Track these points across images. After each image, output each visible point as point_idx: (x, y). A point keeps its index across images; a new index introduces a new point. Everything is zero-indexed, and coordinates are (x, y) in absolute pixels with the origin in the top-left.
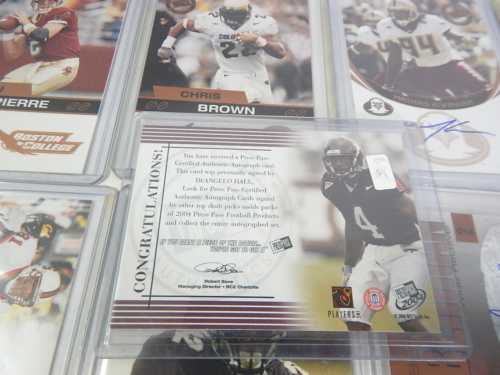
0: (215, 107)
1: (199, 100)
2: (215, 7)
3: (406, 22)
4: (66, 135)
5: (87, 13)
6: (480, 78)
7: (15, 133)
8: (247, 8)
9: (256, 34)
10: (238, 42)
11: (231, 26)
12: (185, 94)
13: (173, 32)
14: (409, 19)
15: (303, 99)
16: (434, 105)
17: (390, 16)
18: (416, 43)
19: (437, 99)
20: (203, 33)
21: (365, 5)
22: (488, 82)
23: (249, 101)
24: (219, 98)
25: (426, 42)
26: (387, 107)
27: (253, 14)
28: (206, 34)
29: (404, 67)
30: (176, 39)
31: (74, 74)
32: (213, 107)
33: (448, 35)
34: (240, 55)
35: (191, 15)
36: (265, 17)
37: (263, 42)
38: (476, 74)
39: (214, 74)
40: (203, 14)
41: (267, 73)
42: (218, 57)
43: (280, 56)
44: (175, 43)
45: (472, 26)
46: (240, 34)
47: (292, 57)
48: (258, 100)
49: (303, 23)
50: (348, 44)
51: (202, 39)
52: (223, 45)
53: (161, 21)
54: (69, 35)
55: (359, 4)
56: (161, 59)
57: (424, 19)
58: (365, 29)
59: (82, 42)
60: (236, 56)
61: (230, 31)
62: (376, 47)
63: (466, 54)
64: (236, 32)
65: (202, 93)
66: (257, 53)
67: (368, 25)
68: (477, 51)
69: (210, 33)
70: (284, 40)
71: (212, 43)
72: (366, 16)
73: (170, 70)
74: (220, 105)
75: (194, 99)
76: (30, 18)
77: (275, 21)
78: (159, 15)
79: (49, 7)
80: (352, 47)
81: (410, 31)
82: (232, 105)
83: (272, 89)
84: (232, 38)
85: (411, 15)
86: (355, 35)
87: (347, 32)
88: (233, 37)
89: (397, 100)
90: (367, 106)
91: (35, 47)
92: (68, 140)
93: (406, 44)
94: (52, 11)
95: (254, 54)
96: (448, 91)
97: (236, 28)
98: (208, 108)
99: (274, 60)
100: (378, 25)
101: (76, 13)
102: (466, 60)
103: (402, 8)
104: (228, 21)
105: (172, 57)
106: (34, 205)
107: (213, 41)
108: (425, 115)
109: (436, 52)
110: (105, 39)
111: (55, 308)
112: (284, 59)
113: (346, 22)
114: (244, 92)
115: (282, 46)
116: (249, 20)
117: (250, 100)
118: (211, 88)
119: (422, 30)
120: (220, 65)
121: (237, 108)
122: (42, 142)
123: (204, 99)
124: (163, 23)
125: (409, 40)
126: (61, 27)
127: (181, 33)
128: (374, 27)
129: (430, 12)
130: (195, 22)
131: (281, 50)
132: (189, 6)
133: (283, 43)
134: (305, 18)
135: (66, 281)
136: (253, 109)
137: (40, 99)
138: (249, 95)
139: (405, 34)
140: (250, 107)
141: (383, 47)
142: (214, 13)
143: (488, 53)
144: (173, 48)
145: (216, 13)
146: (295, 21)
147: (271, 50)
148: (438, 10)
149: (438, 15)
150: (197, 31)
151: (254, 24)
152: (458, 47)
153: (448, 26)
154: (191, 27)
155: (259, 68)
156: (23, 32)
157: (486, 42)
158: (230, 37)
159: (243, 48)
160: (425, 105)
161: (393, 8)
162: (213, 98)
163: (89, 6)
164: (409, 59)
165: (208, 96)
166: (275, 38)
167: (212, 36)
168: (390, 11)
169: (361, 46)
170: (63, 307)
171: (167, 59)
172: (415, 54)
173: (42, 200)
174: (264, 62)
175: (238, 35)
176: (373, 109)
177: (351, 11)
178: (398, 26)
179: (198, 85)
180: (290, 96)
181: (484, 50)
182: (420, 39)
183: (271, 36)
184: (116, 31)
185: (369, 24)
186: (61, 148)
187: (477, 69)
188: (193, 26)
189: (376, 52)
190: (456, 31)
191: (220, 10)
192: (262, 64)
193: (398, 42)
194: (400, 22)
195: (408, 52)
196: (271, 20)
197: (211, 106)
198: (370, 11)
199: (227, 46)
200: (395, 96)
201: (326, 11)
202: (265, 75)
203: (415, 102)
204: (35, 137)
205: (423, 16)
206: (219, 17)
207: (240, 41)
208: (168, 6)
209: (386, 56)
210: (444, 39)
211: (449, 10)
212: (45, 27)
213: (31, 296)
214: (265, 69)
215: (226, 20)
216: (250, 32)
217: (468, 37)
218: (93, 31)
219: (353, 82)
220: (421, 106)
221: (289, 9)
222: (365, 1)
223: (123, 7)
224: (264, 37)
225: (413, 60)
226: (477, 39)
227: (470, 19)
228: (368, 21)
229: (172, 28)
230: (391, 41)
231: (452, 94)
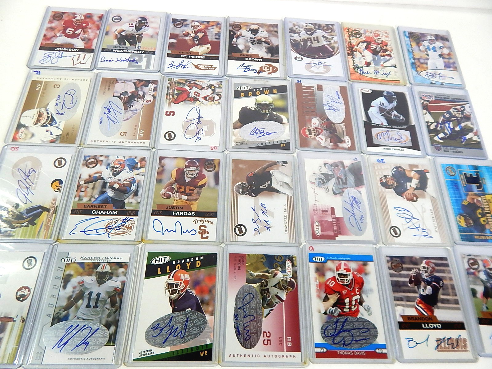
2: (248, 28)
3: (310, 32)
4: (212, 66)
6: (332, 50)
7: (198, 65)
8: (258, 29)
9: (261, 37)
12: (241, 55)
15: (276, 57)
17: (305, 30)
18: (312, 39)
19: (317, 56)
21: (297, 27)
22: (334, 51)
25: (316, 39)
26: (301, 58)
27: (260, 30)
28: (245, 37)
29: (308, 47)
31: (210, 49)
33: (323, 36)
34: (257, 44)
36: (264, 32)
37: (264, 40)
38: (330, 49)
39: (249, 49)
40: (244, 31)
42: (250, 44)
43: (269, 44)
44: (237, 40)
45: (332, 33)
47: (273, 44)
48: (263, 57)
49: (276, 33)
50: (291, 40)
51: (244, 39)
52: (251, 40)
53: (231, 33)
55: (295, 26)
56: (233, 45)
57: (316, 31)
58: (297, 35)
59: (210, 40)
60: (255, 44)
61: (253, 36)
62: (299, 41)
63: (329, 43)
64: (255, 37)
66: (262, 43)
68: (332, 42)
70: (270, 39)
72: (297, 31)
73: (236, 48)
74: (252, 58)
75: (244, 57)
76: (192, 32)
77: (267, 33)
78: (230, 31)
80: (292, 41)
81: (311, 35)
82: (255, 58)
85: (312, 30)
86: (293, 37)
87: (290, 36)
88: (254, 38)
89: (304, 56)
90: (295, 58)
91: (196, 41)
92: (213, 67)
96: (321, 54)
97: (255, 35)
99: (267, 45)
100: (301, 33)
101: (206, 30)
102: (328, 45)
103: (309, 28)
104: (252, 33)
105: (236, 44)
106: (208, 82)
107: (248, 39)
108: (313, 61)
109: (318, 42)
110: (216, 38)
111: (219, 103)
112: (270, 45)
113: (290, 32)
114: (258, 55)
116: (259, 32)
117: (260, 57)
119: (315, 35)
120: (251, 47)
121: (257, 59)
122: (206, 67)
123: (247, 57)
125: (310, 38)
126: (202, 35)
127: (238, 37)
128: (299, 34)
129: (318, 29)
130: (242, 33)
131: (269, 42)
132: (239, 28)
134: (277, 32)
135: (220, 98)
137: (202, 56)
138: (260, 55)
139: (309, 37)
140: (261, 59)
141: (302, 41)
143: (335, 42)
144: (236, 42)
145: (248, 30)
146: (273, 33)
147: (266, 42)
148: (321, 28)
149: (321, 30)
150: (243, 36)
151: (261, 34)
153: (324, 33)
154: (241, 35)
155: (263, 48)
156: (191, 36)
157: (335, 39)
159: (258, 41)
161: (306, 27)
163: (209, 28)
164: (309, 45)
166: (267, 38)
167: (247, 38)
168: (305, 28)
169: (294, 40)
170: (221, 102)
172: (312, 43)
173: (210, 81)
176: (297, 59)
177: (292, 29)
178: (307, 34)
179: (245, 52)
180: (272, 55)
181: (334, 41)
182: (314, 38)
183: (266, 38)
186: (211, 69)
187: (331, 47)
190: (326, 35)
192: (264, 46)
193: (307, 39)
194: (308, 32)
195: (309, 42)
197: (249, 59)
198: (298, 29)
199: (253, 41)
201: (284, 29)
202: (264, 50)
204: (204, 66)
205: (316, 30)
207: (257, 39)
208: (233, 28)
209: (302, 43)
210: (322, 38)
211: (325, 28)
212: (197, 35)
213: (213, 100)
214: (265, 48)
216: (259, 36)
217: (330, 37)
218: (212, 36)
219: (292, 51)
220: (312, 58)
221: (272, 29)
222: (297, 25)
223: (220, 29)
224: (264, 38)
225: (311, 45)
226: (333, 38)
227: (332, 31)
228: (297, 32)
229: (235, 36)
230: (304, 39)
231: (322, 55)
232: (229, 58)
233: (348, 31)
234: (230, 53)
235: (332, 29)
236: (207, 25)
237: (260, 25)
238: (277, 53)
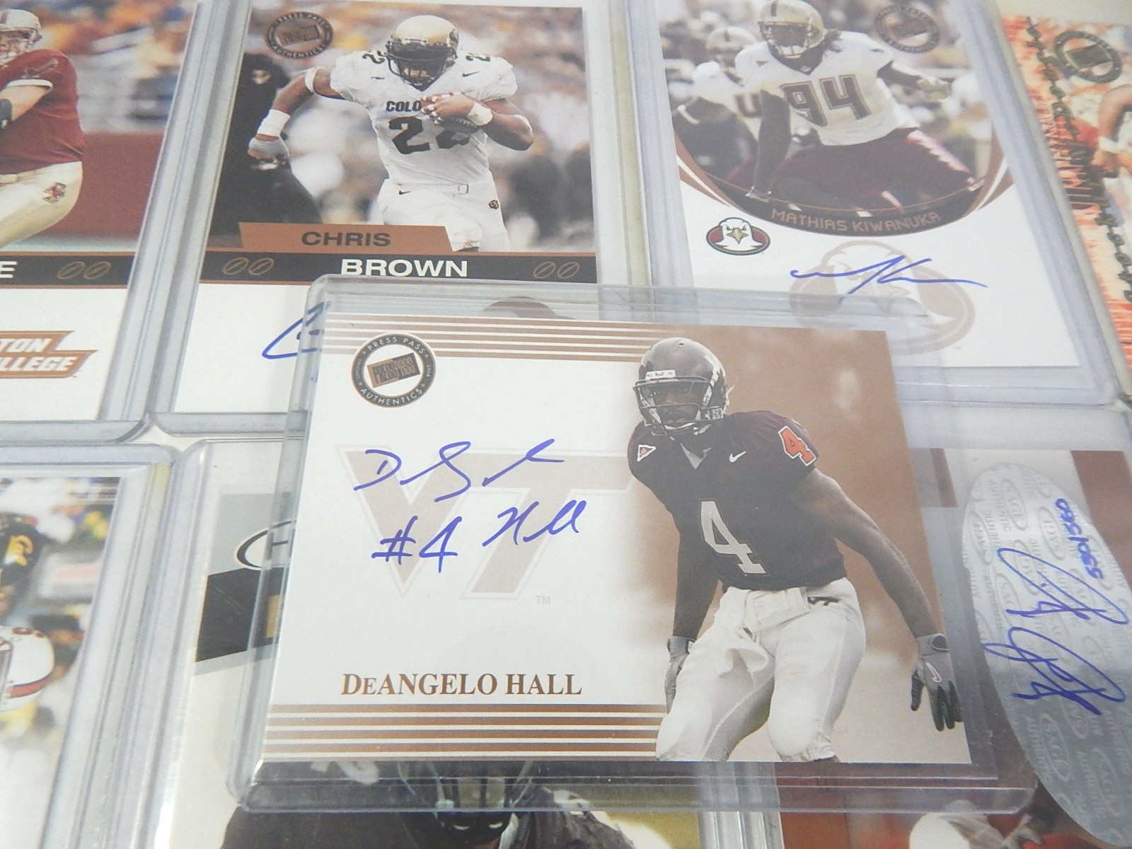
0: (379, 265)
1: (343, 249)
2: (377, 41)
3: (798, 50)
4: (57, 336)
5: (95, 60)
6: (955, 164)
8: (448, 41)
9: (469, 97)
10: (428, 117)
11: (412, 81)
12: (311, 239)
13: (282, 101)
14: (806, 44)
15: (572, 239)
16: (856, 227)
17: (765, 38)
18: (819, 94)
19: (863, 214)
20: (351, 99)
21: (709, 17)
22: (973, 171)
23: (455, 248)
24: (388, 242)
25: (840, 91)
27: (461, 53)
28: (356, 101)
29: (794, 148)
30: (289, 117)
31: (70, 201)
32: (374, 265)
33: (888, 74)
34: (434, 145)
35: (323, 60)
36: (488, 59)
37: (484, 115)
38: (945, 157)
39: (377, 190)
40: (349, 57)
41: (493, 184)
42: (385, 151)
43: (522, 146)
44: (288, 125)
45: (940, 52)
46: (434, 99)
47: (549, 145)
48: (474, 245)
49: (572, 68)
50: (674, 103)
51: (347, 114)
52: (395, 124)
53: (256, 76)
54: (57, 111)
55: (696, 14)
56: (257, 162)
57: (836, 43)
58: (711, 68)
59: (87, 127)
60: (425, 147)
61: (410, 94)
62: (732, 107)
63: (926, 115)
64: (424, 95)
65: (348, 235)
66: (471, 140)
67: (716, 60)
68: (950, 106)
69: (366, 99)
70: (529, 107)
71: (371, 121)
72: (712, 40)
73: (278, 185)
74: (389, 259)
75: (332, 248)
77: (510, 66)
78: (251, 62)
79: (8, 51)
80: (682, 109)
81: (807, 70)
82: (417, 258)
83: (506, 218)
84: (414, 109)
85: (810, 34)
86: (689, 82)
87: (671, 76)
88: (418, 105)
89: (777, 221)
90: (713, 237)
92: (61, 347)
93: (799, 98)
94: (18, 58)
95: (465, 141)
96: (887, 195)
97: (423, 85)
98: (364, 267)
99: (509, 154)
100: (738, 59)
101: (72, 60)
102: (927, 128)
103: (790, 20)
104: (406, 71)
105: (280, 156)
107: (373, 117)
108: (840, 250)
109: (861, 112)
110: (139, 117)
112: (530, 150)
113: (669, 54)
114: (443, 228)
115: (527, 122)
116: (454, 66)
117: (457, 243)
118: (369, 223)
119: (832, 67)
120: (391, 169)
121: (429, 263)
122: (4, 354)
123: (353, 248)
124: (259, 81)
125: (805, 89)
126: (40, 94)
127: (301, 102)
128: (731, 64)
129: (851, 26)
130: (332, 76)
131: (525, 130)
132: (318, 41)
133: (528, 116)
134: (575, 58)
136: (464, 264)
138: (455, 234)
139: (796, 78)
140: (457, 260)
141: (749, 106)
142: (374, 53)
143: (972, 111)
144: (284, 136)
145: (379, 53)
146: (554, 64)
147: (502, 133)
148: (868, 22)
149: (866, 31)
150: (337, 97)
151: (464, 75)
152: (910, 99)
153: (889, 54)
154: (323, 88)
155: (477, 173)
157: (968, 85)
158: (410, 107)
159: (441, 129)
160: (837, 227)
161: (769, 19)
162: (376, 244)
163: (101, 44)
164: (803, 132)
165: (364, 240)
166: (511, 105)
167: (370, 106)
168: (764, 27)
169: (700, 107)
171: (270, 161)
172: (817, 118)
173: (7, 482)
174: (486, 159)
175: (429, 101)
176: (727, 242)
177: (680, 31)
178: (782, 59)
179: (340, 216)
180: (546, 230)
181: (963, 104)
182: (828, 86)
183: (501, 101)
184: (165, 98)
185: (719, 57)
186: (46, 365)
187: (948, 146)
188: (328, 84)
189: (734, 116)
190: (904, 64)
191: (388, 47)
192: (483, 163)
193: (781, 95)
194: (786, 51)
195: (802, 116)
196: (501, 66)
197: (369, 262)
198: (720, 30)
199: (405, 126)
200: (774, 211)
201: (625, 35)
202: (488, 187)
203: (816, 222)
205: (835, 37)
206: (387, 61)
207: (434, 114)
208: (271, 42)
209: (754, 126)
210: (880, 83)
211: (892, 20)
212: (2, 95)
214: (490, 174)
215: (401, 70)
216: (455, 93)
217: (930, 77)
218: (111, 99)
219: (684, 186)
220: (829, 231)
221: (540, 39)
222: (710, 8)
223: (179, 44)
224: (486, 103)
225: (813, 132)
226: (951, 80)
227: (935, 39)
228: (716, 51)
229: (280, 92)
230: (765, 93)
231: (896, 202)
232: (215, 269)
233: (1030, 38)
234: (223, 223)
235: (931, 23)
236: (89, 24)
237: (457, 13)
238: (582, 207)
